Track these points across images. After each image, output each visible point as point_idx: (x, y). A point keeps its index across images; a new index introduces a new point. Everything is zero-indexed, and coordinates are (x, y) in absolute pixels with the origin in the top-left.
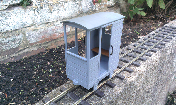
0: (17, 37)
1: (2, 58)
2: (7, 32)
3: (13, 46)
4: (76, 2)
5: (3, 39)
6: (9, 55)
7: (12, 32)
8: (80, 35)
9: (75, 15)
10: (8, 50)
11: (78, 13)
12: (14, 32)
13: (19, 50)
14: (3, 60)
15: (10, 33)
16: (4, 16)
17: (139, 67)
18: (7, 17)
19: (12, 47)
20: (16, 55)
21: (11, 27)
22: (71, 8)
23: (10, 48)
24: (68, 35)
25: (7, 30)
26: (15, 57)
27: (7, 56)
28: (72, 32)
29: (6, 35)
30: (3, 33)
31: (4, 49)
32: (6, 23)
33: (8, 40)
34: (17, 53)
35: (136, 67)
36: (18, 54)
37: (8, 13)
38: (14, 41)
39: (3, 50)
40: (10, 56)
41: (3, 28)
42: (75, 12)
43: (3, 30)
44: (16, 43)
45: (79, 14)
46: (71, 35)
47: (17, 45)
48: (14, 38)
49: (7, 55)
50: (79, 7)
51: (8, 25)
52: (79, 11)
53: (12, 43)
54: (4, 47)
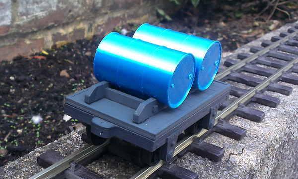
8: (42, 40)
17: (260, 124)
24: (6, 37)
28: (18, 26)
35: (252, 123)
46: (14, 35)
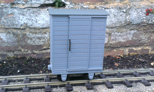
0: (43, 35)
1: (25, 51)
2: (35, 28)
3: (38, 42)
4: (122, 10)
5: (29, 34)
6: (32, 50)
7: (39, 29)
9: (118, 25)
10: (32, 45)
11: (123, 23)
12: (42, 30)
13: (43, 48)
14: (25, 53)
15: (38, 30)
16: (35, 13)
18: (38, 15)
19: (37, 44)
20: (39, 52)
21: (40, 25)
22: (114, 16)
23: (34, 44)
25: (35, 26)
26: (37, 54)
27: (30, 51)
29: (33, 31)
30: (31, 28)
31: (29, 44)
32: (35, 20)
33: (34, 35)
34: (40, 50)
36: (40, 52)
37: (39, 11)
38: (40, 38)
39: (27, 44)
40: (32, 52)
41: (32, 24)
42: (120, 21)
43: (32, 25)
44: (41, 40)
45: (125, 24)
47: (42, 43)
48: (40, 36)
49: (30, 49)
50: (125, 17)
51: (37, 22)
52: (126, 21)
53: (38, 40)
54: (29, 41)
